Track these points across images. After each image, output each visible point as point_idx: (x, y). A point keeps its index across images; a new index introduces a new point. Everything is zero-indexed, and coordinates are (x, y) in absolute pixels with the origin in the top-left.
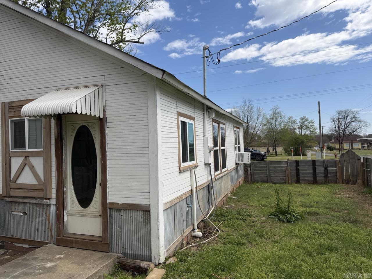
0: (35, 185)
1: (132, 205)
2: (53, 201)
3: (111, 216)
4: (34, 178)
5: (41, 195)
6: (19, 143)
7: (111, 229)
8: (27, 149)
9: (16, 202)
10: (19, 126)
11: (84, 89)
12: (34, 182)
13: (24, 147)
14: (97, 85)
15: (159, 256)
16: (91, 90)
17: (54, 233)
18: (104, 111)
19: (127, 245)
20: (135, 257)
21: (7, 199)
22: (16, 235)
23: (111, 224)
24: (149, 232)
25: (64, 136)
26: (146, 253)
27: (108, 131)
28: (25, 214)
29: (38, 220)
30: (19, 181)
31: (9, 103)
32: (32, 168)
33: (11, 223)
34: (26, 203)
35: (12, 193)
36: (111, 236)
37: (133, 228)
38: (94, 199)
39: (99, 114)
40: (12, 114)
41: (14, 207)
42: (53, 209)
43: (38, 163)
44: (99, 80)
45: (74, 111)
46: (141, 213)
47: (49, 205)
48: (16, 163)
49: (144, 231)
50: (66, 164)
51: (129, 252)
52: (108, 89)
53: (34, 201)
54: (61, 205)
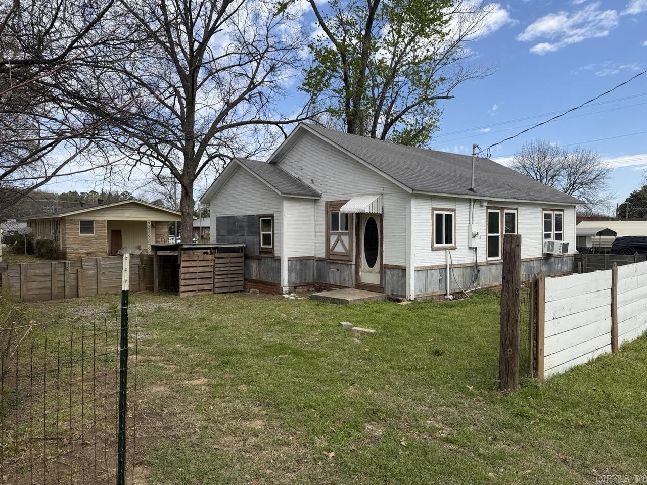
0: (344, 253)
1: (396, 266)
2: (354, 263)
3: (385, 272)
4: (343, 249)
5: (347, 258)
6: (335, 227)
7: (385, 280)
8: (340, 231)
9: (333, 263)
10: (335, 217)
11: (372, 196)
12: (344, 251)
13: (338, 229)
14: (379, 194)
15: (410, 295)
16: (378, 196)
17: (354, 282)
18: (383, 209)
19: (393, 289)
20: (398, 296)
21: (328, 261)
22: (332, 283)
23: (385, 277)
24: (405, 282)
25: (360, 224)
26: (404, 294)
27: (384, 222)
28: (338, 270)
29: (345, 274)
30: (335, 250)
31: (330, 202)
32: (342, 242)
33: (330, 275)
34: (339, 263)
35: (331, 257)
36: (385, 284)
37: (397, 279)
38: (376, 262)
39: (379, 211)
40: (331, 209)
41: (331, 266)
42: (354, 267)
43: (346, 239)
44: (381, 190)
45: (366, 212)
46: (401, 271)
47: (351, 265)
48: (333, 239)
49: (402, 281)
50: (361, 240)
51: (394, 293)
52: (386, 196)
53: (343, 262)
54: (358, 265)
